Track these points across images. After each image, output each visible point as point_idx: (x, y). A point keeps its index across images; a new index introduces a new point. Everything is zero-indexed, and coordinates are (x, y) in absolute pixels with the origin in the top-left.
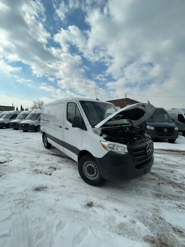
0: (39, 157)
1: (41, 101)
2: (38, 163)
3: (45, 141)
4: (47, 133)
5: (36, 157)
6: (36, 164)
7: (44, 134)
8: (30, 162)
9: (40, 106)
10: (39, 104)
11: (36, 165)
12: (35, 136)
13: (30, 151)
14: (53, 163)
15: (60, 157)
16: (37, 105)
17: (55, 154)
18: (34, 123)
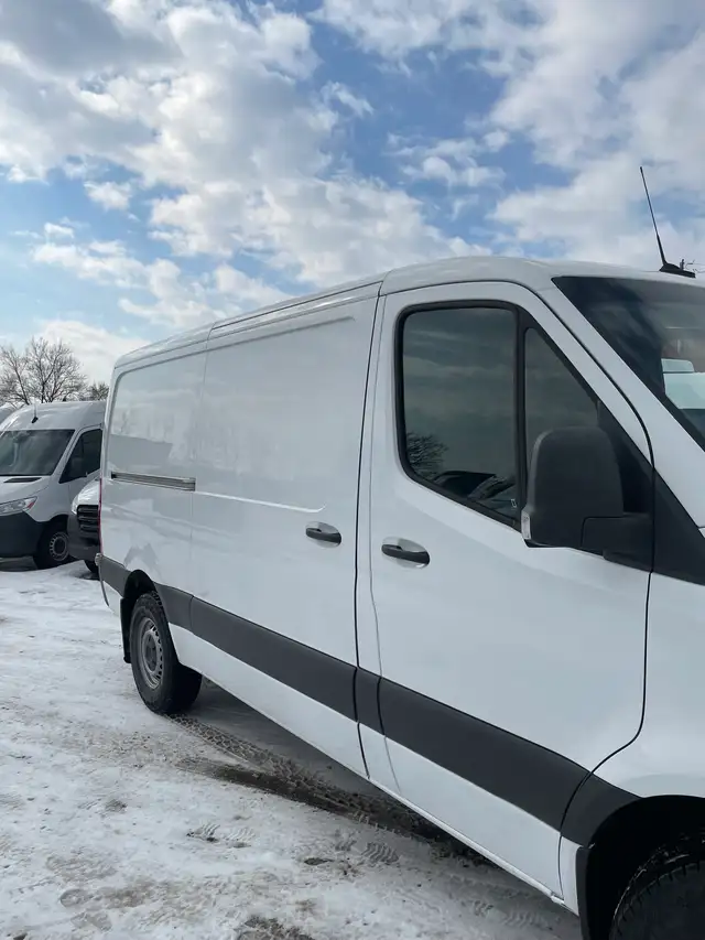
0: (117, 806)
1: (50, 345)
2: (130, 871)
3: (151, 650)
4: (164, 588)
5: (99, 807)
6: (117, 883)
7: (138, 594)
8: (56, 863)
9: (44, 384)
10: (40, 367)
11: (119, 895)
12: (38, 598)
13: (32, 739)
14: (270, 877)
15: (298, 807)
16: (25, 373)
17: (247, 766)
18: (28, 502)
